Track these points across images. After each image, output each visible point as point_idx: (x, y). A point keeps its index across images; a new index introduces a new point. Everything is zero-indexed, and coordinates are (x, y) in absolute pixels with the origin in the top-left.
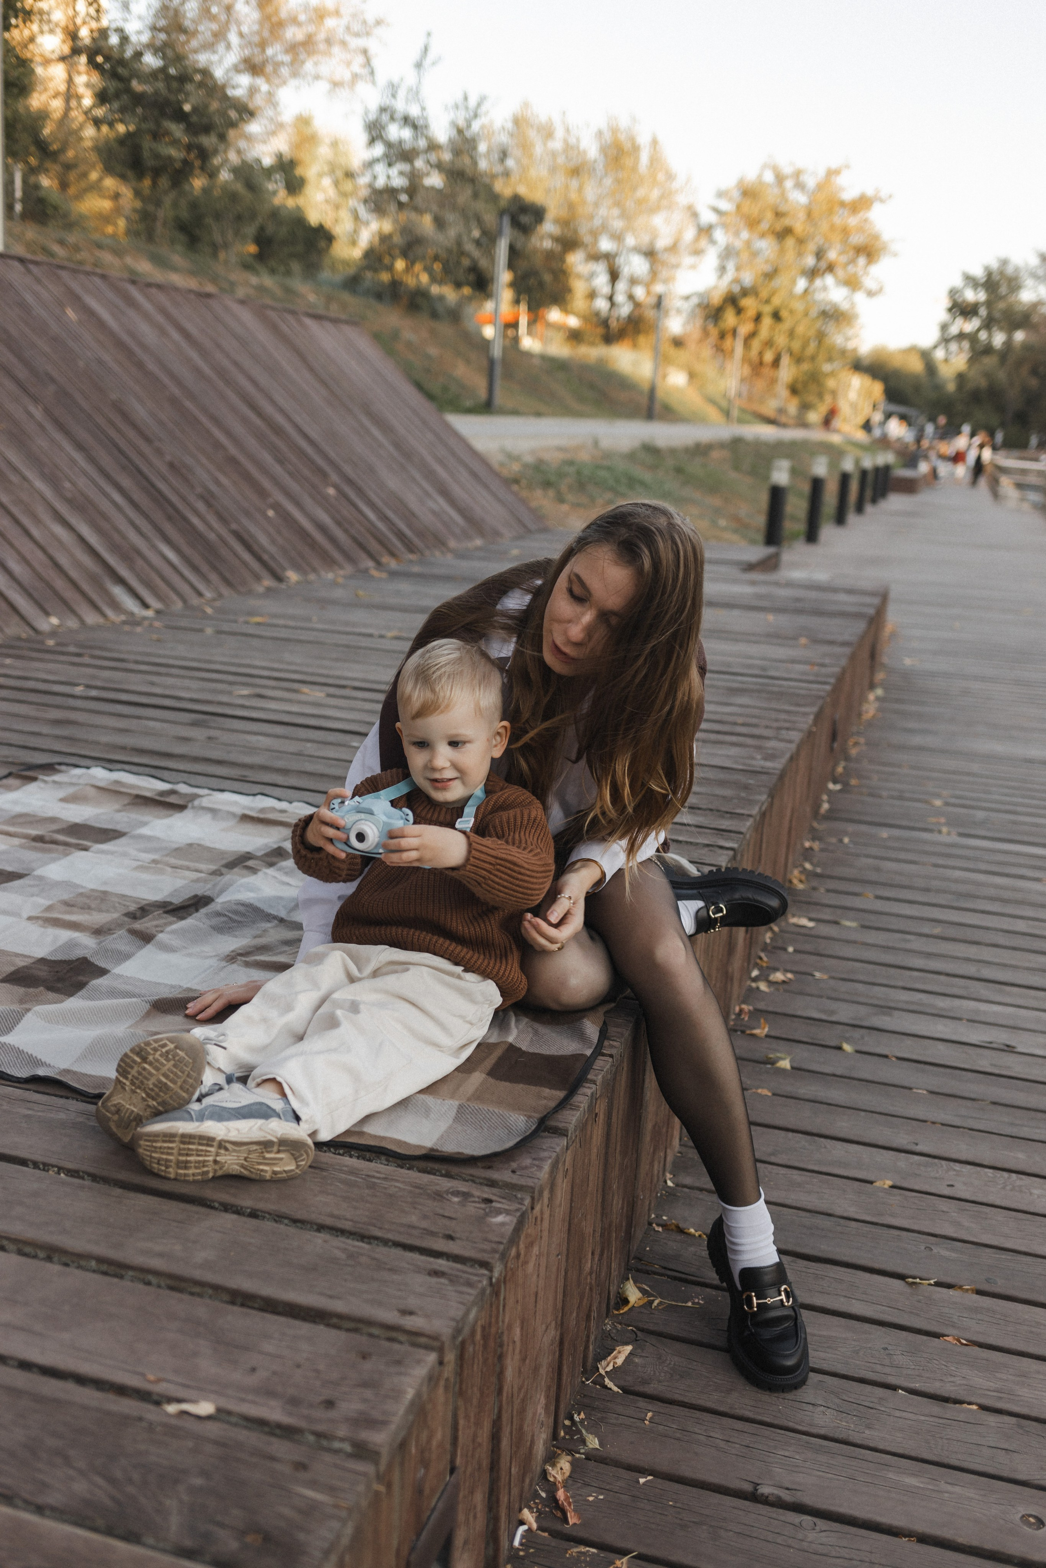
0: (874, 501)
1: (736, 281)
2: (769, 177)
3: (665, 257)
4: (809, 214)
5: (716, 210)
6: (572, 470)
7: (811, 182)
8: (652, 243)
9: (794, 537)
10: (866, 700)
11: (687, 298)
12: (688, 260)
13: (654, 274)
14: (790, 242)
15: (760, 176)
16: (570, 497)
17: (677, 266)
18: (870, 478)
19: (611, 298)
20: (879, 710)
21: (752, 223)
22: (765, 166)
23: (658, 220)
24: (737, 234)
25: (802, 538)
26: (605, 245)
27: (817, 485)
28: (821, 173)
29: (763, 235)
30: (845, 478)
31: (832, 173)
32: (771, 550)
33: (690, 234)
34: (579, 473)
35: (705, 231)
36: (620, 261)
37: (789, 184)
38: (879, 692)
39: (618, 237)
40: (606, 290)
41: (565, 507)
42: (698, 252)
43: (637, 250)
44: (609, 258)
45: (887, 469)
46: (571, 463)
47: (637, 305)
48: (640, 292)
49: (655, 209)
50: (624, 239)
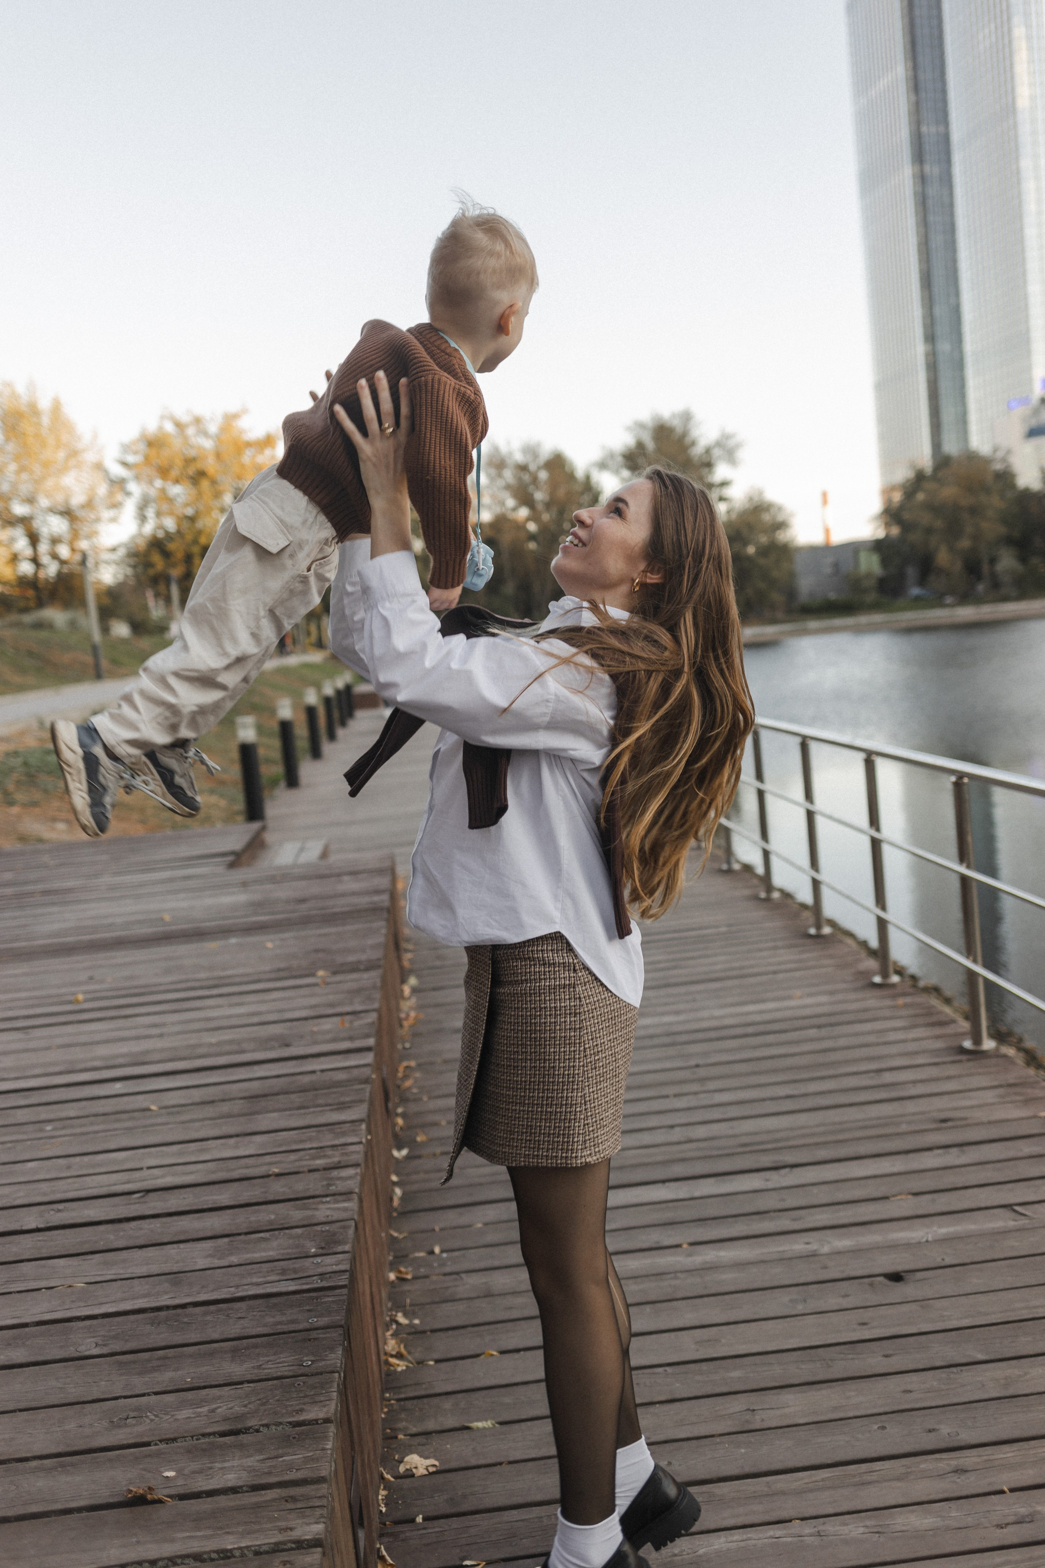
0: (343, 724)
1: (160, 527)
2: (169, 427)
3: (80, 513)
4: (218, 455)
5: (125, 464)
6: (18, 761)
7: (213, 429)
8: (67, 502)
9: (274, 783)
10: (401, 996)
11: (114, 550)
12: (106, 514)
13: (75, 534)
14: (205, 484)
15: (160, 428)
16: (20, 797)
17: (98, 520)
18: (334, 703)
19: (35, 560)
20: (420, 1007)
21: (164, 472)
22: (163, 417)
23: (69, 480)
24: (151, 482)
25: (283, 784)
26: (19, 509)
27: (286, 728)
28: (219, 419)
29: (177, 481)
30: (311, 712)
31: (230, 419)
32: (256, 826)
33: (102, 490)
34: (26, 764)
35: (119, 484)
36: (36, 524)
37: (191, 431)
38: (413, 981)
39: (30, 500)
40: (28, 552)
41: (15, 810)
42: (116, 506)
43: (52, 510)
44: (25, 522)
45: (348, 688)
46: (16, 754)
47: (63, 562)
48: (64, 551)
49: (64, 469)
50: (37, 502)
